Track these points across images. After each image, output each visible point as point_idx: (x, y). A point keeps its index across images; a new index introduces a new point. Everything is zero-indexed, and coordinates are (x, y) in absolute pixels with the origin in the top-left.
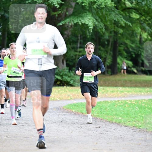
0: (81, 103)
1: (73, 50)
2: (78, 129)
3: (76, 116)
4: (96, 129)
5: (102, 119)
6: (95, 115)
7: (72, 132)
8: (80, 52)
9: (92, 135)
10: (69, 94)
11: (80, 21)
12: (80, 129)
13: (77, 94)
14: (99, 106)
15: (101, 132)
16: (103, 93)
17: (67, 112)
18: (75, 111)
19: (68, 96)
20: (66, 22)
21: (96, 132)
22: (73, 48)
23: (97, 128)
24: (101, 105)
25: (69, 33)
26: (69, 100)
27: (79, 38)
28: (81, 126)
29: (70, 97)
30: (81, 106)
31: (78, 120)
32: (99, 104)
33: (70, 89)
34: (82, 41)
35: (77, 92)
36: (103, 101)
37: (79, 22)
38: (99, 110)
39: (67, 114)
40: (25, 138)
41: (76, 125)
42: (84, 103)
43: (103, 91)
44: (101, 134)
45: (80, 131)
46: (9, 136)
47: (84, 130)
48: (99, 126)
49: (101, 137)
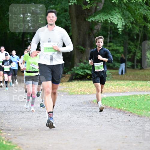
0: (111, 97)
2: (107, 122)
3: (105, 110)
4: (125, 123)
5: (131, 113)
6: (124, 108)
7: (101, 126)
8: (110, 46)
9: (121, 129)
11: (109, 18)
12: (109, 122)
13: (107, 88)
14: (129, 100)
15: (131, 126)
16: (132, 87)
17: (97, 106)
18: (105, 105)
21: (126, 126)
23: (127, 122)
24: (130, 99)
25: (99, 28)
27: (109, 33)
28: (110, 120)
30: (111, 100)
31: (107, 114)
32: (128, 98)
34: (112, 35)
35: (107, 86)
36: (132, 95)
37: (109, 20)
38: (128, 104)
41: (105, 118)
42: (114, 97)
43: (133, 85)
44: (130, 128)
45: (110, 125)
46: (39, 130)
47: (114, 124)
48: (128, 119)
49: (131, 131)
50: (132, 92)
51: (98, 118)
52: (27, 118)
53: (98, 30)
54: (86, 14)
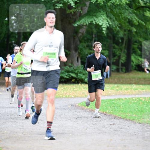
1: (88, 48)
2: (92, 126)
3: (90, 113)
5: (116, 116)
6: (109, 112)
7: (86, 129)
9: (106, 132)
10: (84, 91)
11: (94, 20)
12: (94, 126)
14: (113, 103)
16: (117, 90)
17: (82, 109)
18: (90, 108)
19: (83, 93)
20: (81, 23)
21: (111, 130)
22: (88, 46)
23: (111, 125)
24: (115, 102)
25: (83, 32)
26: (84, 97)
27: (94, 36)
28: (95, 124)
29: (85, 94)
32: (113, 102)
33: (85, 86)
34: (96, 39)
36: (117, 98)
38: (113, 107)
39: (82, 111)
40: (40, 134)
41: (90, 122)
43: (117, 88)
44: (115, 131)
45: (95, 128)
46: (24, 133)
47: (99, 127)
48: (113, 123)
49: (116, 134)
50: (116, 95)
51: (83, 121)
52: (12, 121)
53: (83, 34)
54: (70, 18)
